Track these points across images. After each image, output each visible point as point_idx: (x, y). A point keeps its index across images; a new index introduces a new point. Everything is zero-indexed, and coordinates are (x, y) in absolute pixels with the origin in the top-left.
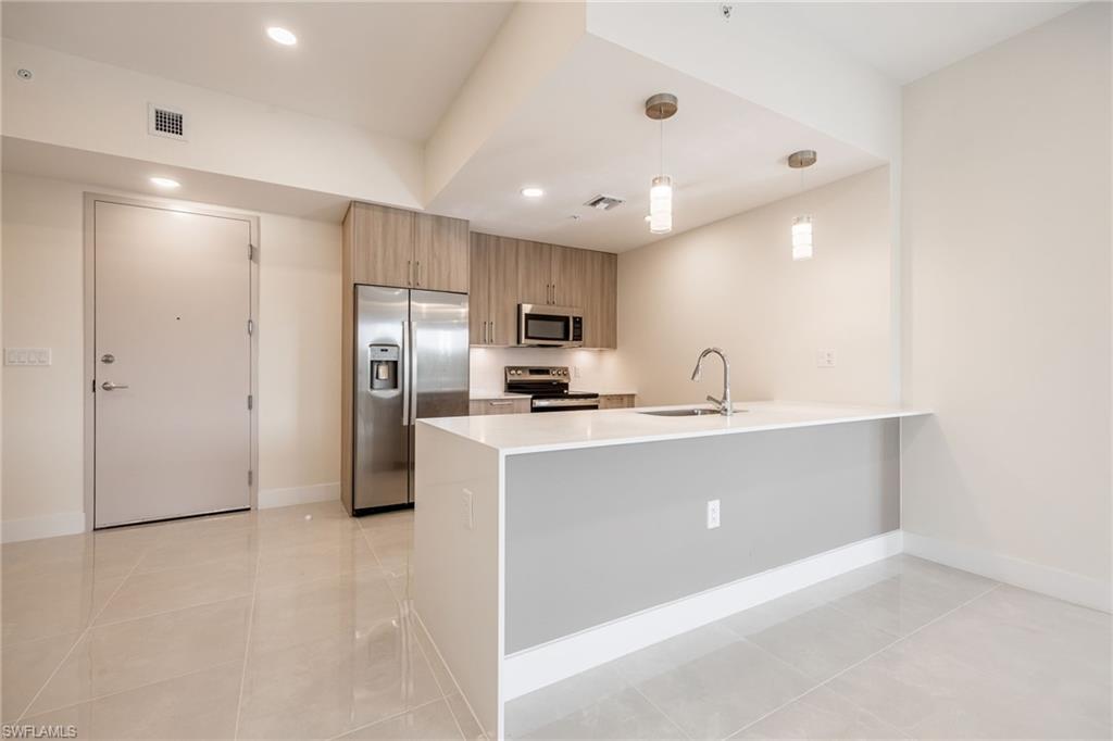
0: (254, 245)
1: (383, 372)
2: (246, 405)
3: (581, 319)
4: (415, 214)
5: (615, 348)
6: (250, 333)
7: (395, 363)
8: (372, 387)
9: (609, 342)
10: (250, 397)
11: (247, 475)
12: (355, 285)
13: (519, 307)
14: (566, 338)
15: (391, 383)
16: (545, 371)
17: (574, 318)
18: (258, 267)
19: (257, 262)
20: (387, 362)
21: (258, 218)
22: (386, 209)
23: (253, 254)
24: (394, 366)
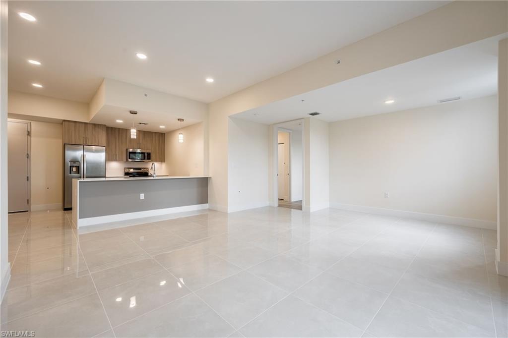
0: (29, 130)
1: (74, 169)
2: (26, 179)
3: (150, 153)
4: (86, 124)
5: (164, 161)
6: (28, 157)
7: (79, 167)
8: (70, 173)
9: (162, 160)
10: (28, 177)
11: (27, 201)
12: (65, 144)
13: (127, 150)
14: (145, 159)
15: (77, 172)
16: (140, 169)
17: (147, 153)
18: (31, 138)
19: (30, 136)
20: (76, 166)
21: (31, 123)
22: (75, 122)
23: (29, 133)
24: (78, 168)
